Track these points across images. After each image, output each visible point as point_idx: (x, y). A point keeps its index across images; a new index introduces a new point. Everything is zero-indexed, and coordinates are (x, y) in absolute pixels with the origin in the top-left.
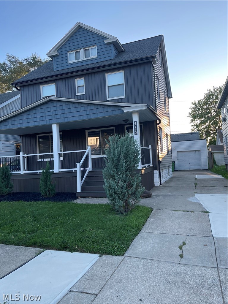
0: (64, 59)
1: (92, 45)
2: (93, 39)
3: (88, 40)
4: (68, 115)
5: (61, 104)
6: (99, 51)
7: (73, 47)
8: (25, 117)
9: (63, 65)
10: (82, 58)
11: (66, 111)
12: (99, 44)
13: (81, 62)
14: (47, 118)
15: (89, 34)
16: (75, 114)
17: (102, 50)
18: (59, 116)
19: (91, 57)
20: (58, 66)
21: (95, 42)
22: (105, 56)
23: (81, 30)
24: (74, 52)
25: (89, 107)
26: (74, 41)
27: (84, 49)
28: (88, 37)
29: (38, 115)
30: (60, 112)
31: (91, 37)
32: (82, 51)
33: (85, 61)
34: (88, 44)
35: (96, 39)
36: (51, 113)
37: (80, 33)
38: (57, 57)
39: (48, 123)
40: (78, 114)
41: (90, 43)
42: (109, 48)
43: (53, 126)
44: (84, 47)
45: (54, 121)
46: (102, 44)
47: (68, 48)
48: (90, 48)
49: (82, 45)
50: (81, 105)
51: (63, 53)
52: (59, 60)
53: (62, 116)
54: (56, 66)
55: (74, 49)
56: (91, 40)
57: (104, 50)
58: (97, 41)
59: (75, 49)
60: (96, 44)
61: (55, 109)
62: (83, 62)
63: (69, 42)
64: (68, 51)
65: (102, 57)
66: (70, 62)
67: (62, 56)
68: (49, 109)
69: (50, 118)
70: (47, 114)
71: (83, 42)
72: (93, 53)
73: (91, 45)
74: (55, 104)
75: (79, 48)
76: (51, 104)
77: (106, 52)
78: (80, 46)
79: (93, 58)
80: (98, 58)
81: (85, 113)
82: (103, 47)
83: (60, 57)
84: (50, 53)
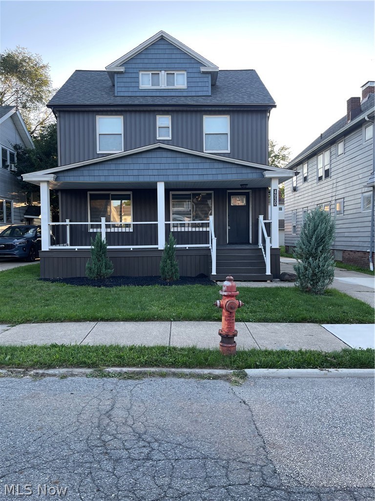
0: (133, 80)
1: (180, 69)
2: (182, 61)
3: (174, 61)
4: (185, 172)
5: (174, 155)
6: (191, 80)
7: (148, 66)
8: (113, 167)
9: (131, 89)
10: (163, 85)
11: (181, 166)
12: (190, 70)
13: (162, 90)
14: (150, 172)
15: (175, 51)
16: (195, 172)
17: (194, 80)
18: (169, 172)
19: (177, 86)
20: (123, 89)
21: (184, 66)
22: (198, 89)
23: (162, 42)
24: (150, 73)
25: (216, 165)
26: (150, 56)
27: (166, 72)
28: (174, 56)
29: (136, 167)
30: (172, 166)
31: (178, 56)
32: (163, 74)
33: (167, 90)
34: (173, 66)
35: (186, 61)
36: (157, 166)
37: (161, 47)
38: (122, 76)
39: (152, 179)
40: (200, 172)
41: (176, 65)
42: (206, 80)
43: (159, 184)
44: (167, 69)
45: (161, 178)
46: (195, 70)
47: (141, 66)
48: (176, 73)
49: (164, 66)
50: (204, 160)
51: (131, 70)
52: (125, 80)
53: (175, 172)
54: (120, 89)
55: (150, 69)
56: (178, 61)
57: (198, 80)
58: (188, 65)
59: (152, 69)
60: (186, 69)
61: (164, 160)
62: (164, 90)
63: (143, 56)
64: (140, 69)
65: (194, 89)
66: (142, 86)
67: (130, 75)
68: (154, 161)
69: (155, 172)
70: (151, 166)
71: (166, 61)
72: (181, 81)
73: (177, 69)
74: (165, 154)
75: (159, 69)
76: (158, 154)
77: (200, 84)
78: (160, 66)
79: (181, 89)
80: (187, 90)
81: (209, 172)
82: (196, 75)
83: (126, 75)
84: (112, 66)
